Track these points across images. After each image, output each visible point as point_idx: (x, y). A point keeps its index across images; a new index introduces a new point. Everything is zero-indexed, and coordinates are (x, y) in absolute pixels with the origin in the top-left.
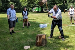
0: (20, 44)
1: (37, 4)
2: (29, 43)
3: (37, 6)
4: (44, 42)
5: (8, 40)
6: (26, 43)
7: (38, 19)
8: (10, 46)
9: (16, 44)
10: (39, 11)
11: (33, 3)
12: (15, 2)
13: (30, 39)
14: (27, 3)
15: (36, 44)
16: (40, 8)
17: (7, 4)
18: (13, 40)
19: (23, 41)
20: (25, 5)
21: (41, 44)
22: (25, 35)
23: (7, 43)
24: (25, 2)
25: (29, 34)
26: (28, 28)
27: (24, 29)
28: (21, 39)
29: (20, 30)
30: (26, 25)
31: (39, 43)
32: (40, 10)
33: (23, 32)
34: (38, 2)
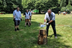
0: (24, 42)
1: (36, 7)
2: (32, 41)
3: (36, 9)
4: (45, 41)
5: (12, 38)
7: (37, 19)
8: (14, 44)
9: (20, 42)
11: (32, 6)
12: (17, 5)
13: (32, 37)
15: (38, 43)
16: (38, 10)
17: (11, 7)
18: (17, 38)
19: (26, 39)
20: (26, 7)
21: (43, 42)
22: (27, 33)
23: (11, 41)
24: (26, 5)
25: (30, 32)
26: (29, 27)
28: (24, 37)
29: (22, 28)
30: (27, 24)
31: (41, 42)
32: (38, 12)
33: (25, 30)
34: (37, 5)
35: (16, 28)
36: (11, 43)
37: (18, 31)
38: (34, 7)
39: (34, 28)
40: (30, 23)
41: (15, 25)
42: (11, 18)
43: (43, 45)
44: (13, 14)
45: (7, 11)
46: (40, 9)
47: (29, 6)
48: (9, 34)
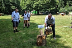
0: (22, 43)
1: (34, 8)
2: (31, 43)
3: (34, 10)
4: (44, 42)
5: (11, 40)
6: (28, 43)
7: (36, 21)
8: (13, 46)
9: (19, 44)
10: (36, 14)
11: (31, 7)
12: (16, 6)
13: (31, 39)
14: (26, 7)
15: (37, 44)
17: (10, 8)
18: (16, 39)
19: (25, 41)
20: (25, 8)
21: (42, 44)
22: (26, 35)
23: (10, 43)
24: (25, 6)
25: (29, 33)
27: (24, 29)
28: (23, 39)
29: (21, 30)
30: (26, 25)
33: (24, 32)
34: (35, 6)
35: (15, 29)
36: (10, 44)
37: (16, 32)
38: (33, 8)
39: (33, 29)
40: (29, 24)
41: (14, 26)
42: (9, 19)
43: (42, 46)
44: (11, 16)
45: (5, 12)
46: (38, 10)
47: (27, 7)
48: (8, 36)
